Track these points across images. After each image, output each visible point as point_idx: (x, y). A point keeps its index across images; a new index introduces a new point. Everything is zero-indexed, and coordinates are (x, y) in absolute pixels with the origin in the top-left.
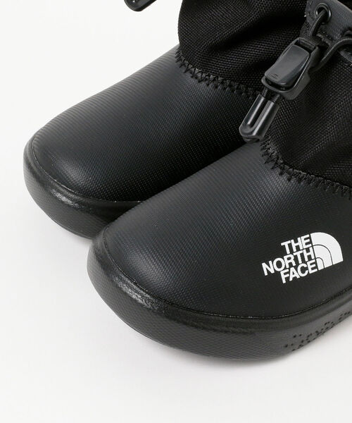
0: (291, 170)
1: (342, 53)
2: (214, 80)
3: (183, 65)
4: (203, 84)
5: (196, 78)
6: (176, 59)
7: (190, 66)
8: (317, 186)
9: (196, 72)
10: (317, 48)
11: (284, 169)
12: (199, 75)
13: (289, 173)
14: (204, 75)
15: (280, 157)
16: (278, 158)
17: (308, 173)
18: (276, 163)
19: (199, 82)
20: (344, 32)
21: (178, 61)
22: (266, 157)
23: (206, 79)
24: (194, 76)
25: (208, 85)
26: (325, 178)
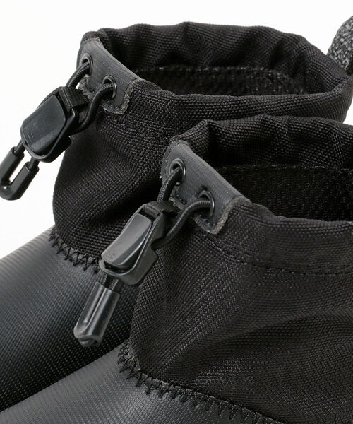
0: (150, 379)
1: (197, 220)
2: (93, 263)
3: (56, 243)
4: (80, 267)
5: (71, 260)
6: (49, 237)
7: (65, 245)
8: (183, 401)
9: (70, 253)
10: (162, 214)
11: (141, 379)
12: (75, 256)
13: (147, 384)
14: (80, 257)
15: (138, 363)
16: (135, 365)
17: (172, 383)
18: (132, 372)
19: (75, 265)
20: (199, 193)
21: (51, 239)
22: (122, 364)
23: (83, 262)
24: (68, 257)
25: (85, 269)
26: (195, 390)
